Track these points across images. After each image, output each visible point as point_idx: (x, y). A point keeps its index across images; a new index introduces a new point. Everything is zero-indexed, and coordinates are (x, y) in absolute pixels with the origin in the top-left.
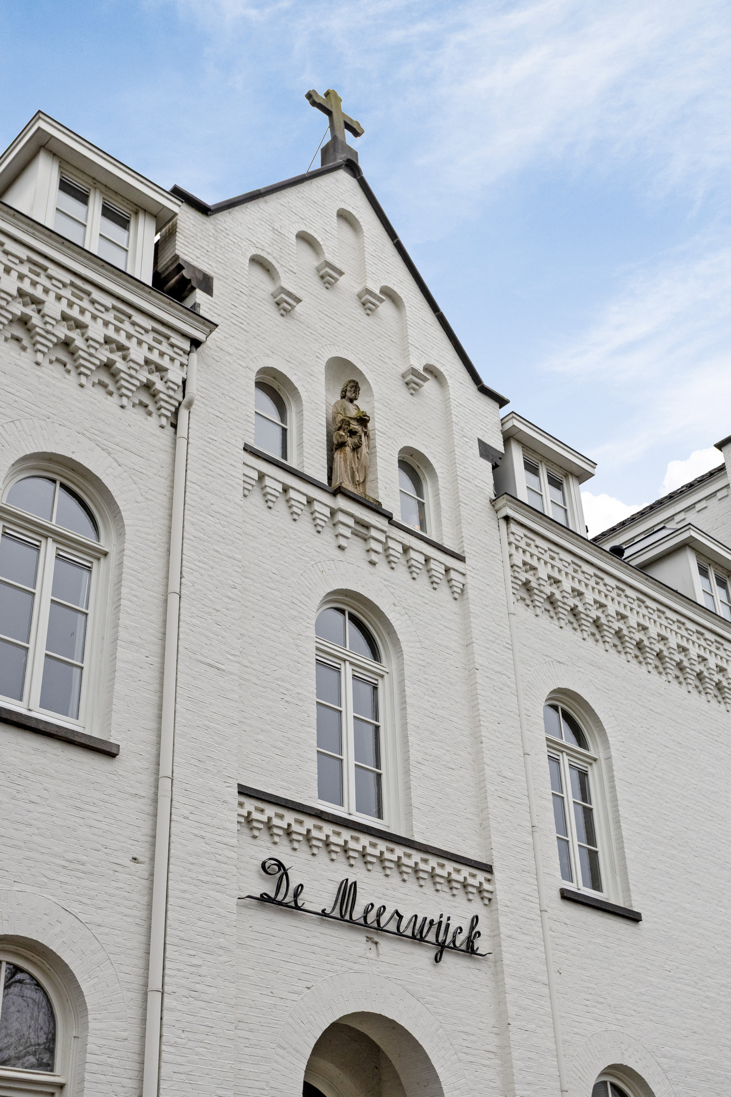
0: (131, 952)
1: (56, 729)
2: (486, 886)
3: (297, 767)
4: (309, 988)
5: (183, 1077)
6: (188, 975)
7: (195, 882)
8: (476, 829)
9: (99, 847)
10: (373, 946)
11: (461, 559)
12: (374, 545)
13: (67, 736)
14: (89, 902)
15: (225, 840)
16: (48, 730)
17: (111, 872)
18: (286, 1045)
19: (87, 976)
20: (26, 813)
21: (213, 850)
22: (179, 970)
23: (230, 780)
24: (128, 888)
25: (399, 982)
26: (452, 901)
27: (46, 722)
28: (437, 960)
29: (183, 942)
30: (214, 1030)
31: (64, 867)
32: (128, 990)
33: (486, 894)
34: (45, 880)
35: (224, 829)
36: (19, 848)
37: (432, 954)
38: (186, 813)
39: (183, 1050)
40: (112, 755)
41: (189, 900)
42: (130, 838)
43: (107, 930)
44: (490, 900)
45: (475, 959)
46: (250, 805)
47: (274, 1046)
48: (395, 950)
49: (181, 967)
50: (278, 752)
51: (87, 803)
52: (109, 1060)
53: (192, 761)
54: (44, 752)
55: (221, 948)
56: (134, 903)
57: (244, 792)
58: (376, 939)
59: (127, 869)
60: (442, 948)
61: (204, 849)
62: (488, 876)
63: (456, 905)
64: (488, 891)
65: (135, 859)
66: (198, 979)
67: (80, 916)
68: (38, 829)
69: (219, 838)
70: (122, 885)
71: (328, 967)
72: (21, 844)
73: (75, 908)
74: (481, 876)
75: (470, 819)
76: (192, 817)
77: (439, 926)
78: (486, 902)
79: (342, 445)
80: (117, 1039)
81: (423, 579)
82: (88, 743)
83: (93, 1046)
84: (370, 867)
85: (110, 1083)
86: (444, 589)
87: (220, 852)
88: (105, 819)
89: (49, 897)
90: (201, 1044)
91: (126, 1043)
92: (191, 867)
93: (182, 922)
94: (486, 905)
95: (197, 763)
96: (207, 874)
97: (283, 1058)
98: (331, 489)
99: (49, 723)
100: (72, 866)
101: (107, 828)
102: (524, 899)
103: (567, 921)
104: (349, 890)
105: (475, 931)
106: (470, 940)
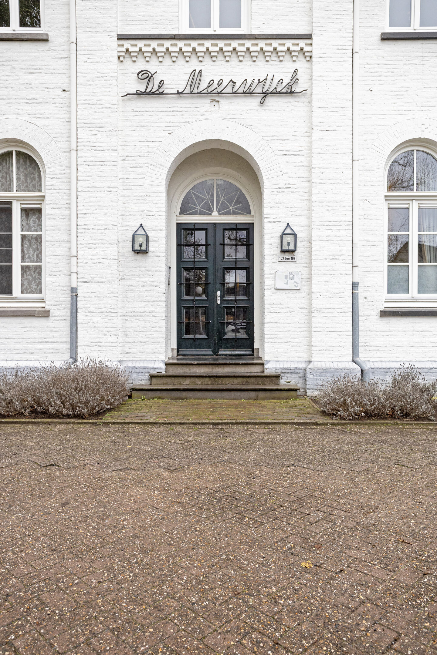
0: (64, 135)
1: (12, 35)
2: (306, 49)
3: (164, 13)
4: (170, 134)
5: (89, 185)
6: (89, 140)
7: (92, 94)
8: (306, 13)
9: (44, 89)
10: (216, 104)
13: (18, 37)
14: (41, 116)
15: (109, 68)
16: (8, 37)
17: (51, 100)
18: (154, 164)
19: (43, 150)
20: (5, 82)
21: (102, 75)
22: (85, 139)
23: (112, 34)
24: (61, 105)
25: (232, 120)
26: (280, 65)
27: (6, 34)
28: (262, 102)
29: (86, 125)
30: (105, 163)
31: (27, 103)
32: (64, 152)
33: (306, 54)
34: (18, 111)
35: (109, 62)
36: (4, 99)
37: (259, 100)
38: (85, 59)
39: (89, 174)
40: (47, 40)
41: (89, 104)
42: (60, 81)
43: (51, 127)
44: (311, 57)
45: (294, 96)
46: (127, 44)
47: (147, 165)
48: (231, 103)
49: (86, 137)
50: (150, 7)
51: (36, 69)
52: (57, 184)
53: (88, 29)
54: (10, 49)
55: (108, 123)
56: (65, 112)
57: (121, 37)
58: (217, 99)
59: (59, 97)
60: (266, 95)
61: (97, 76)
62: (308, 41)
63: (283, 66)
64: (308, 52)
65: (64, 90)
66: (96, 141)
67: (37, 124)
68: (12, 88)
69: (105, 68)
70: (58, 105)
71: (183, 121)
72: (4, 97)
73: (34, 120)
74: (302, 43)
75: (301, 7)
76: (88, 60)
77: (265, 81)
78: (308, 59)
80: (60, 174)
82: (30, 38)
83: (49, 179)
84: (214, 59)
85: (58, 193)
87: (106, 75)
88: (46, 75)
89: (21, 118)
90: (99, 170)
91: (65, 175)
92: (89, 87)
93: (85, 115)
94: (309, 61)
95: (90, 30)
96: (99, 88)
97: (153, 170)
99: (7, 33)
100: (31, 101)
101: (48, 78)
102: (338, 49)
103: (385, 55)
104: (195, 76)
105: (294, 80)
106: (290, 85)
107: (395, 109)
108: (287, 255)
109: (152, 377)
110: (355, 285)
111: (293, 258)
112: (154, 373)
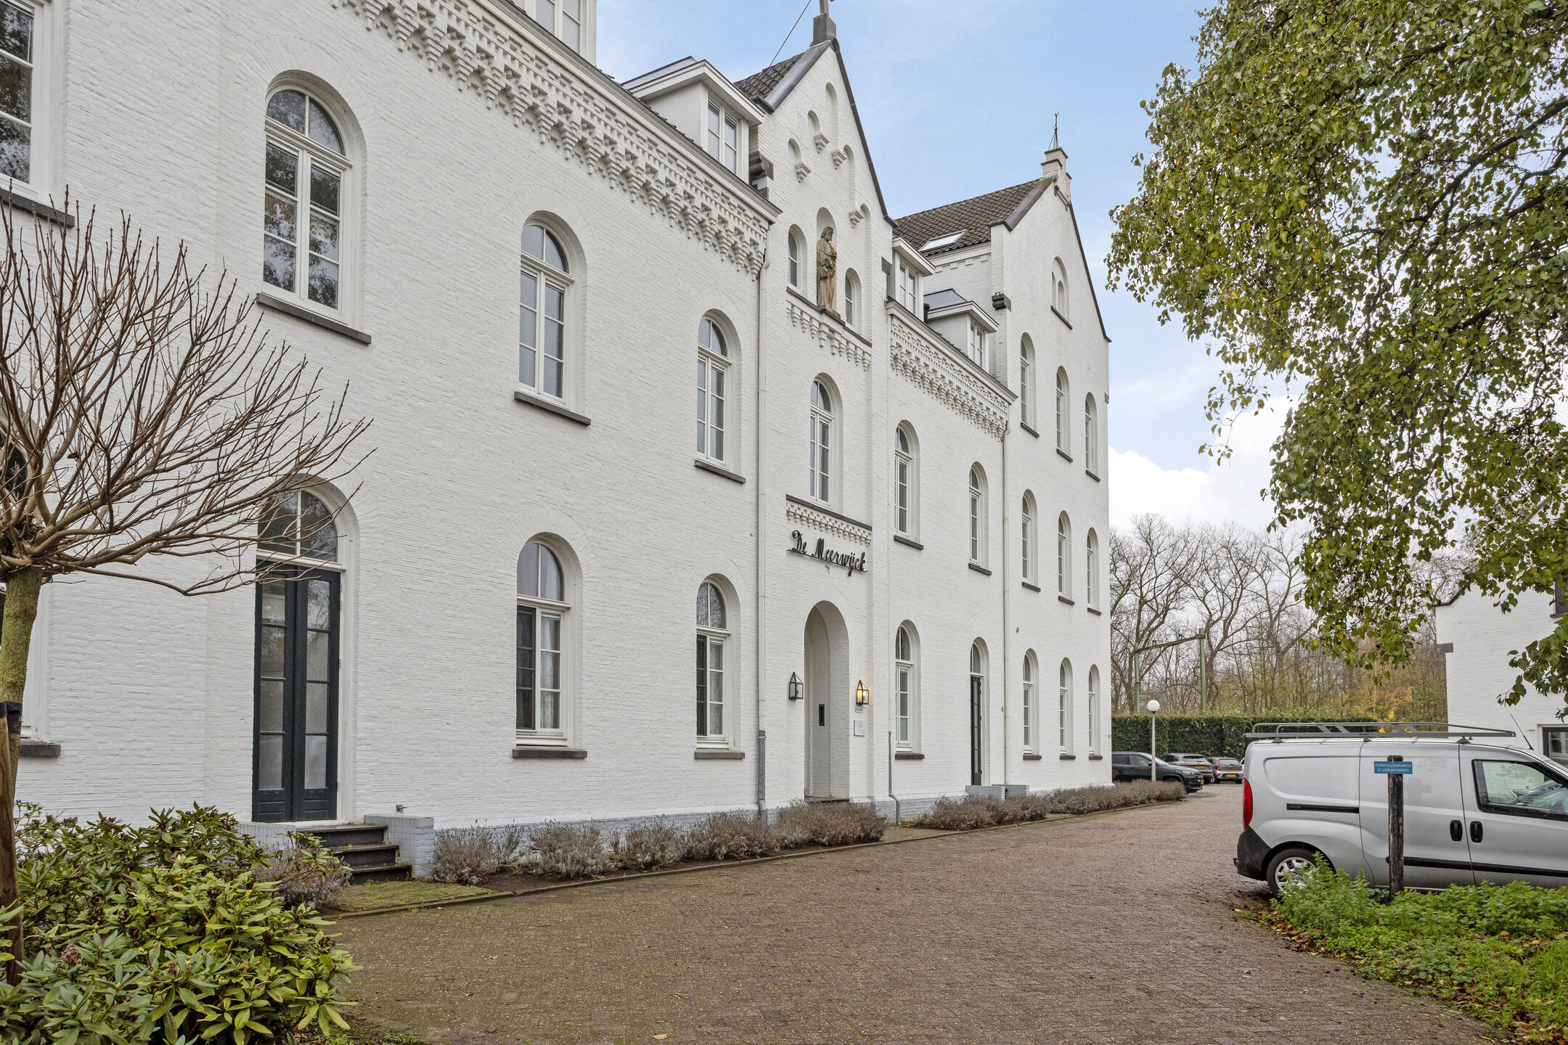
0: (752, 578)
2: (868, 537)
3: (803, 481)
4: (807, 591)
5: (771, 632)
6: (772, 589)
7: (773, 545)
9: (740, 530)
10: (828, 571)
11: (869, 345)
12: (836, 344)
14: (738, 556)
17: (744, 542)
20: (716, 515)
21: (778, 529)
24: (749, 549)
25: (836, 586)
28: (850, 575)
29: (770, 574)
31: (730, 540)
32: (752, 595)
33: (868, 542)
34: (724, 547)
37: (848, 572)
39: (771, 621)
41: (771, 554)
42: (749, 525)
43: (744, 569)
44: (869, 544)
45: (862, 574)
46: (790, 503)
48: (835, 571)
49: (769, 585)
51: (735, 509)
52: (747, 625)
54: (720, 484)
56: (752, 556)
57: (789, 498)
58: (829, 567)
59: (748, 540)
60: (851, 568)
63: (857, 547)
64: (868, 540)
65: (751, 535)
66: (775, 590)
67: (736, 563)
68: (721, 523)
69: (780, 523)
71: (813, 580)
72: (716, 531)
73: (734, 560)
74: (867, 532)
75: (864, 501)
77: (851, 559)
79: (825, 278)
80: (749, 617)
81: (853, 360)
83: (743, 620)
84: (828, 531)
85: (748, 635)
86: (860, 364)
87: (781, 530)
88: (741, 516)
89: (726, 555)
90: (777, 619)
91: (752, 618)
93: (769, 565)
94: (868, 547)
96: (776, 541)
97: (798, 622)
98: (819, 309)
101: (742, 520)
102: (882, 543)
104: (820, 543)
105: (862, 559)
106: (861, 564)
110: (890, 734)
111: (861, 709)
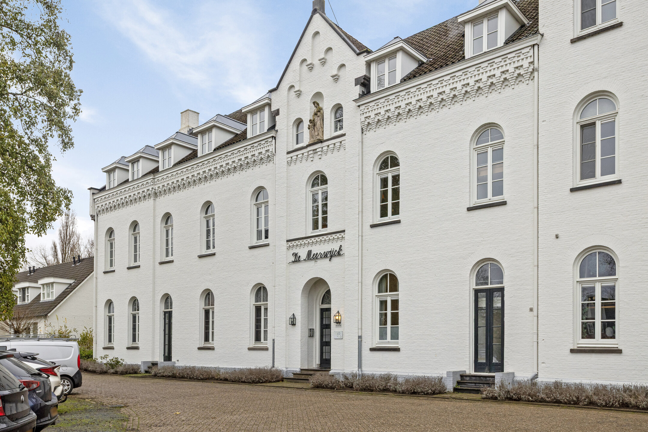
4: (303, 276)
5: (278, 299)
7: (279, 264)
9: (268, 263)
11: (345, 135)
12: (320, 153)
14: (267, 274)
15: (284, 253)
17: (270, 267)
18: (298, 289)
19: (267, 286)
23: (285, 240)
26: (336, 243)
29: (277, 276)
30: (282, 290)
31: (263, 269)
34: (261, 272)
35: (284, 251)
38: (277, 251)
39: (278, 295)
40: (269, 245)
41: (278, 268)
42: (272, 260)
46: (289, 243)
47: (296, 289)
49: (277, 281)
51: (266, 256)
52: (271, 299)
55: (283, 275)
58: (317, 261)
59: (272, 266)
61: (281, 257)
62: (344, 233)
66: (280, 282)
67: (266, 277)
68: (260, 264)
70: (271, 269)
71: (307, 271)
73: (265, 275)
74: (342, 234)
81: (335, 151)
82: (265, 245)
84: (315, 245)
85: (271, 302)
87: (283, 256)
89: (262, 275)
90: (281, 293)
93: (277, 273)
94: (345, 241)
96: (281, 262)
97: (297, 291)
101: (269, 259)
102: (354, 235)
103: (372, 234)
104: (310, 252)
105: (340, 249)
106: (339, 252)
107: (376, 257)
108: (338, 324)
109: (294, 374)
110: (360, 337)
111: (340, 326)
112: (295, 372)
